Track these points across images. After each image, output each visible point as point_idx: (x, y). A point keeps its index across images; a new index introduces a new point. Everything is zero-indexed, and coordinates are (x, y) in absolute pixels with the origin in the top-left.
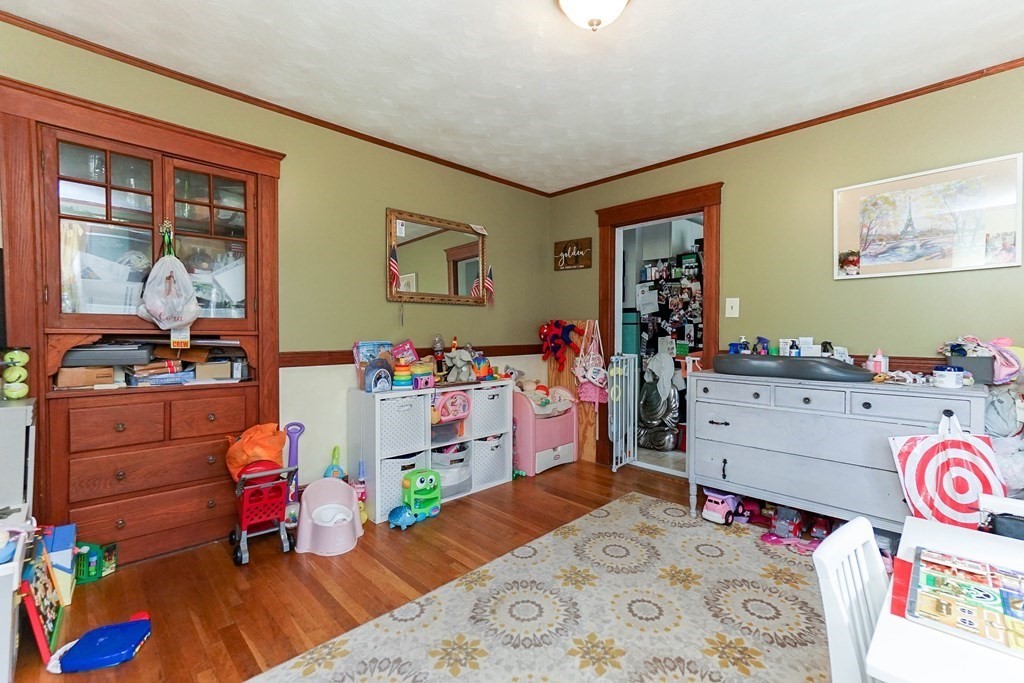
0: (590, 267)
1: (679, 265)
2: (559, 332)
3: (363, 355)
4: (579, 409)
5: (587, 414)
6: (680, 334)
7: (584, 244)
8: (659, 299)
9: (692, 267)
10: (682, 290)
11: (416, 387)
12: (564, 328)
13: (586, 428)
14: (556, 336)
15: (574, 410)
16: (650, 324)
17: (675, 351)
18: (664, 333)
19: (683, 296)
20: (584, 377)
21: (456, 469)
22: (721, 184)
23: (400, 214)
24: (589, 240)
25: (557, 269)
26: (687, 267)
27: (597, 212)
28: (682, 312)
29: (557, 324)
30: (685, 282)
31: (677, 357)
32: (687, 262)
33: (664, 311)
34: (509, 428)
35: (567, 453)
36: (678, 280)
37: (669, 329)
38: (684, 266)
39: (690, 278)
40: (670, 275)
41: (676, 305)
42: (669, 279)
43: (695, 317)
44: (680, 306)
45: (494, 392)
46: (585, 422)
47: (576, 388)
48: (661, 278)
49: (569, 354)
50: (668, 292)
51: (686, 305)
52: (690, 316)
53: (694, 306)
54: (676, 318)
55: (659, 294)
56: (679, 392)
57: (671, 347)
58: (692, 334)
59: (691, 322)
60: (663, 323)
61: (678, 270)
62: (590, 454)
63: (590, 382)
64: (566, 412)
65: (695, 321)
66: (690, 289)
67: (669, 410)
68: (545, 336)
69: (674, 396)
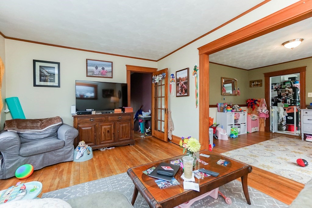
0: (262, 86)
1: (285, 85)
2: (253, 101)
3: (219, 105)
4: (259, 119)
5: (261, 120)
6: (285, 102)
7: (260, 81)
8: (278, 93)
9: (289, 85)
10: (286, 91)
11: (232, 112)
12: (254, 101)
13: (261, 123)
14: (252, 102)
15: (258, 119)
16: (274, 99)
17: (283, 106)
18: (280, 102)
19: (286, 92)
20: (262, 112)
21: (239, 129)
22: (306, 67)
23: (223, 78)
24: (261, 81)
25: (250, 87)
26: (287, 85)
27: (264, 74)
28: (286, 96)
29: (252, 100)
30: (287, 89)
31: (284, 108)
32: (286, 84)
33: (280, 96)
34: (246, 122)
35: (257, 129)
36: (284, 88)
37: (281, 101)
38: (286, 85)
39: (289, 88)
40: (281, 87)
41: (284, 95)
42: (281, 88)
43: (291, 97)
44: (285, 95)
45: (244, 114)
46: (261, 122)
47: (259, 114)
48: (278, 88)
49: (256, 106)
50: (281, 91)
51: (287, 95)
52: (289, 97)
53: (290, 95)
54: (284, 98)
55: (278, 92)
56: (286, 116)
57: (282, 105)
58: (290, 102)
59: (289, 99)
60: (279, 99)
61: (284, 86)
62: (263, 130)
63: (263, 113)
64: (256, 120)
65: (291, 98)
66: (289, 90)
67: (283, 121)
68: (249, 103)
69: (284, 118)
